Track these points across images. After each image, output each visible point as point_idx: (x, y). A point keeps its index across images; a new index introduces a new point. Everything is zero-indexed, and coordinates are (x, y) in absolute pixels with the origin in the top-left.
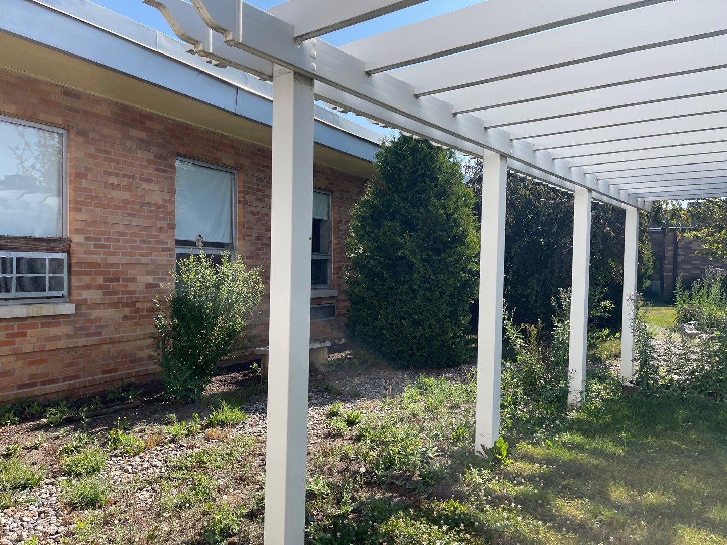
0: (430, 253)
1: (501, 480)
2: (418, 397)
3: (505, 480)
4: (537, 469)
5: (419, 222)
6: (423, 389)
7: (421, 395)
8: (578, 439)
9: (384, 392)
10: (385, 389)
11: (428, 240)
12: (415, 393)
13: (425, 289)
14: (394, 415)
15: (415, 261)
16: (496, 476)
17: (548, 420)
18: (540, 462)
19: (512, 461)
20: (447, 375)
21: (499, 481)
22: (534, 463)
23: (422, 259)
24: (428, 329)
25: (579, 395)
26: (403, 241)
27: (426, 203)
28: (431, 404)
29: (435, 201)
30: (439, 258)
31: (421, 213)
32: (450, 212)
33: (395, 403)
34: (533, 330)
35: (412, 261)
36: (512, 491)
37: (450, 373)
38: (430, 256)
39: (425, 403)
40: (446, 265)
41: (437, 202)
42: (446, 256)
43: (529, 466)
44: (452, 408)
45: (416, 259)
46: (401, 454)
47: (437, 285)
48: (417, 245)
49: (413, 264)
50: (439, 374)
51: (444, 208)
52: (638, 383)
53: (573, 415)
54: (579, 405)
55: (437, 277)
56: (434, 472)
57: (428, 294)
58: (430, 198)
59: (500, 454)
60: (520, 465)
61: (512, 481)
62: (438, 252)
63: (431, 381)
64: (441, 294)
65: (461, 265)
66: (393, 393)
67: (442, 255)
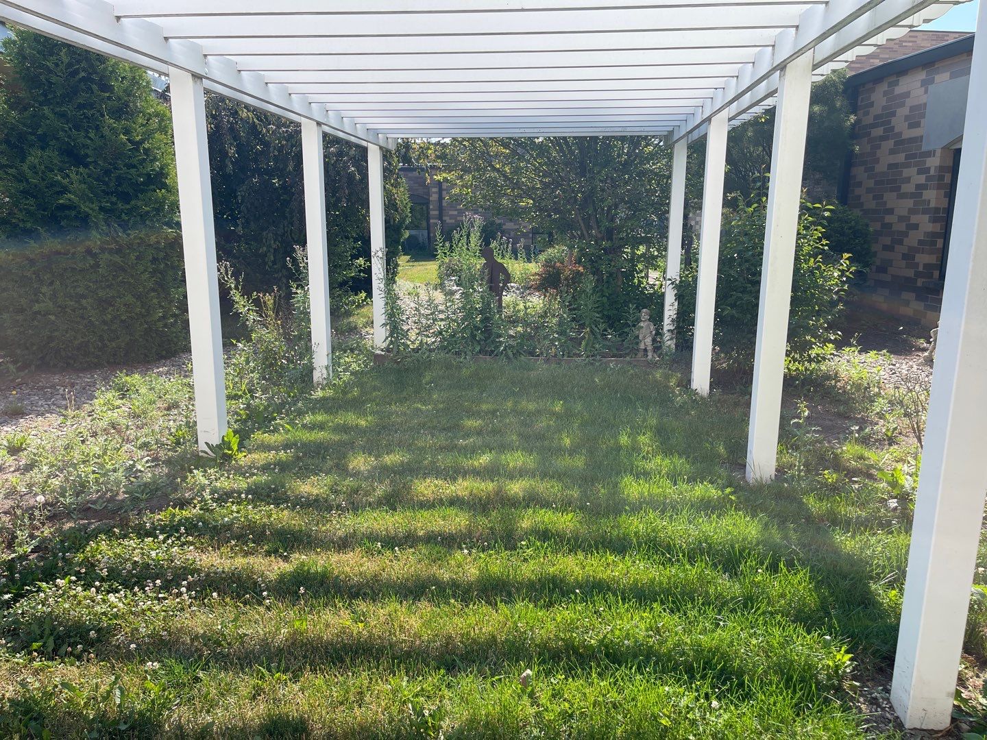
0: (114, 199)
1: (231, 476)
2: (119, 402)
3: (235, 474)
4: (273, 456)
5: (89, 152)
6: (124, 392)
7: (122, 399)
8: (320, 418)
9: (64, 402)
10: (65, 399)
11: (107, 179)
12: (112, 398)
13: (111, 251)
14: (82, 430)
15: (91, 212)
16: (225, 473)
17: (289, 404)
18: (277, 449)
19: (244, 454)
20: (161, 369)
21: (228, 478)
22: (269, 451)
23: (101, 209)
24: (123, 309)
25: (325, 371)
26: (66, 181)
27: (97, 123)
28: (138, 408)
29: (112, 121)
30: (128, 207)
31: (90, 139)
32: (138, 139)
33: (82, 414)
34: (269, 299)
35: (85, 212)
36: (242, 484)
37: (164, 365)
38: (112, 203)
39: (130, 408)
40: (141, 216)
41: (115, 123)
42: (139, 203)
43: (263, 455)
44: (169, 409)
45: (91, 209)
46: (97, 473)
47: (130, 246)
48: (90, 188)
49: (88, 216)
50: (148, 369)
51: (127, 132)
52: (388, 350)
53: (319, 394)
54: (325, 382)
55: (128, 235)
56: (145, 484)
57: (117, 259)
58: (103, 116)
59: (230, 449)
60: (255, 456)
61: (243, 475)
62: (126, 198)
63: (136, 379)
64: (138, 258)
65: (164, 216)
66: (79, 403)
67: (133, 202)
